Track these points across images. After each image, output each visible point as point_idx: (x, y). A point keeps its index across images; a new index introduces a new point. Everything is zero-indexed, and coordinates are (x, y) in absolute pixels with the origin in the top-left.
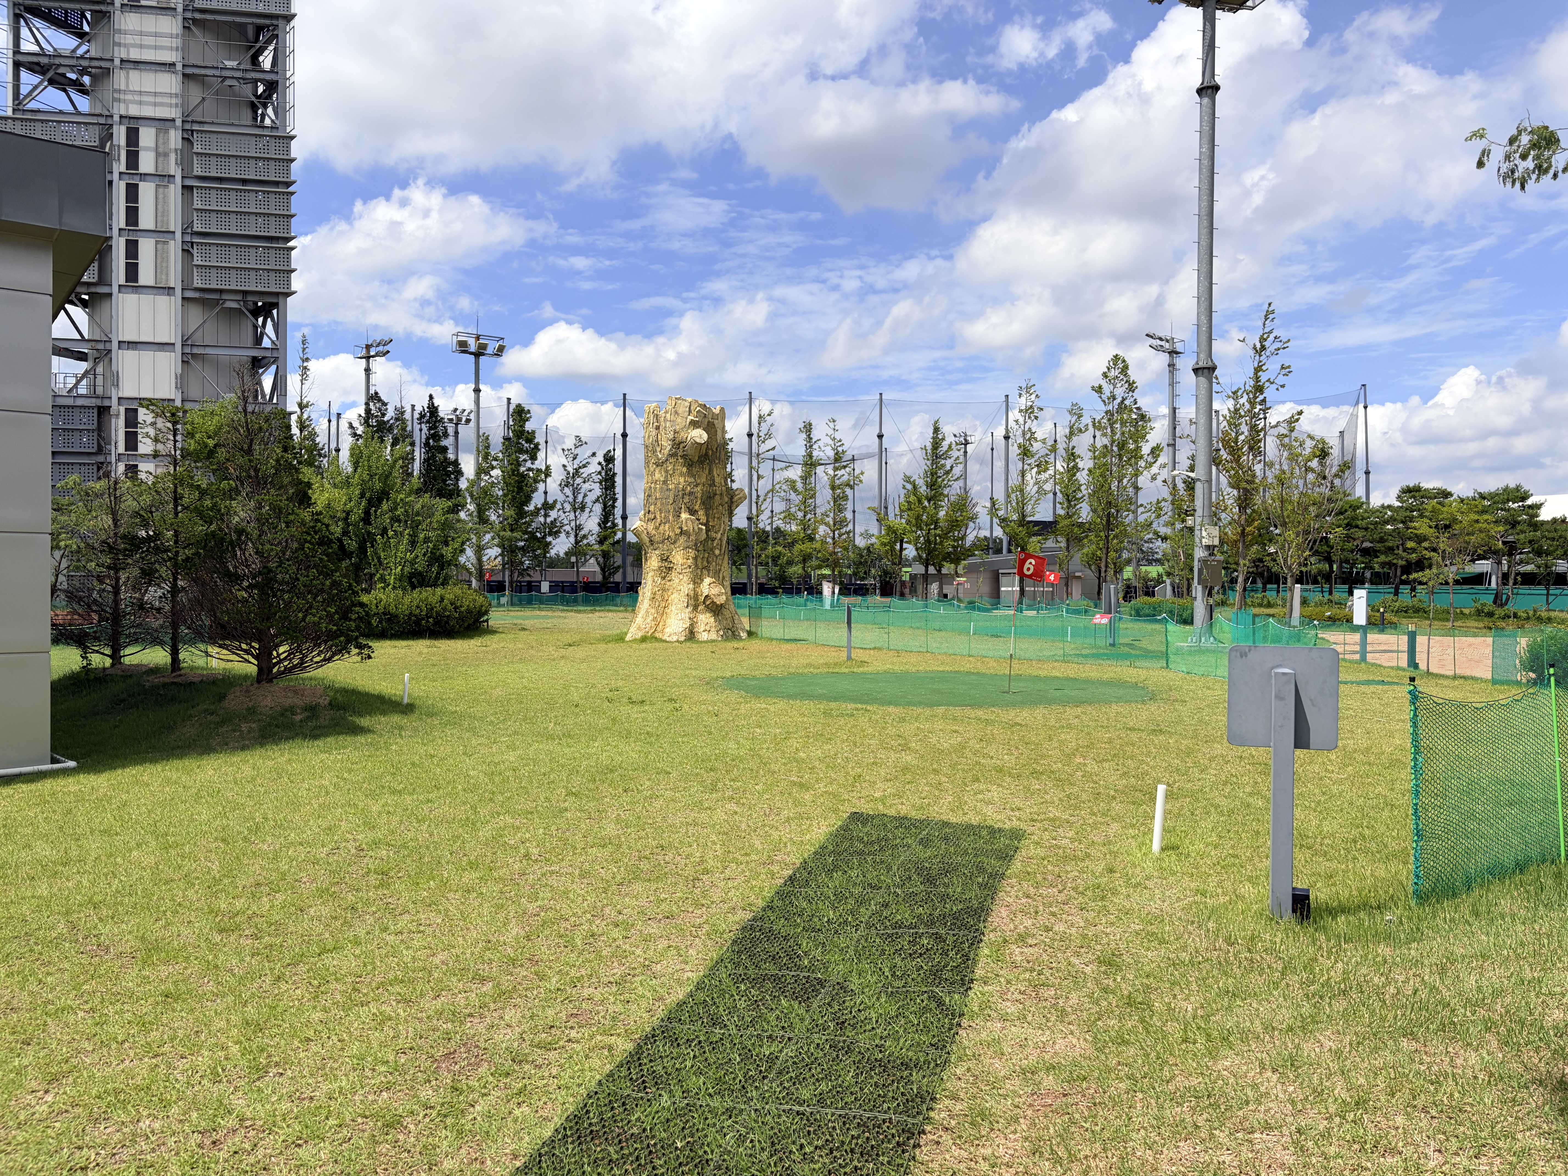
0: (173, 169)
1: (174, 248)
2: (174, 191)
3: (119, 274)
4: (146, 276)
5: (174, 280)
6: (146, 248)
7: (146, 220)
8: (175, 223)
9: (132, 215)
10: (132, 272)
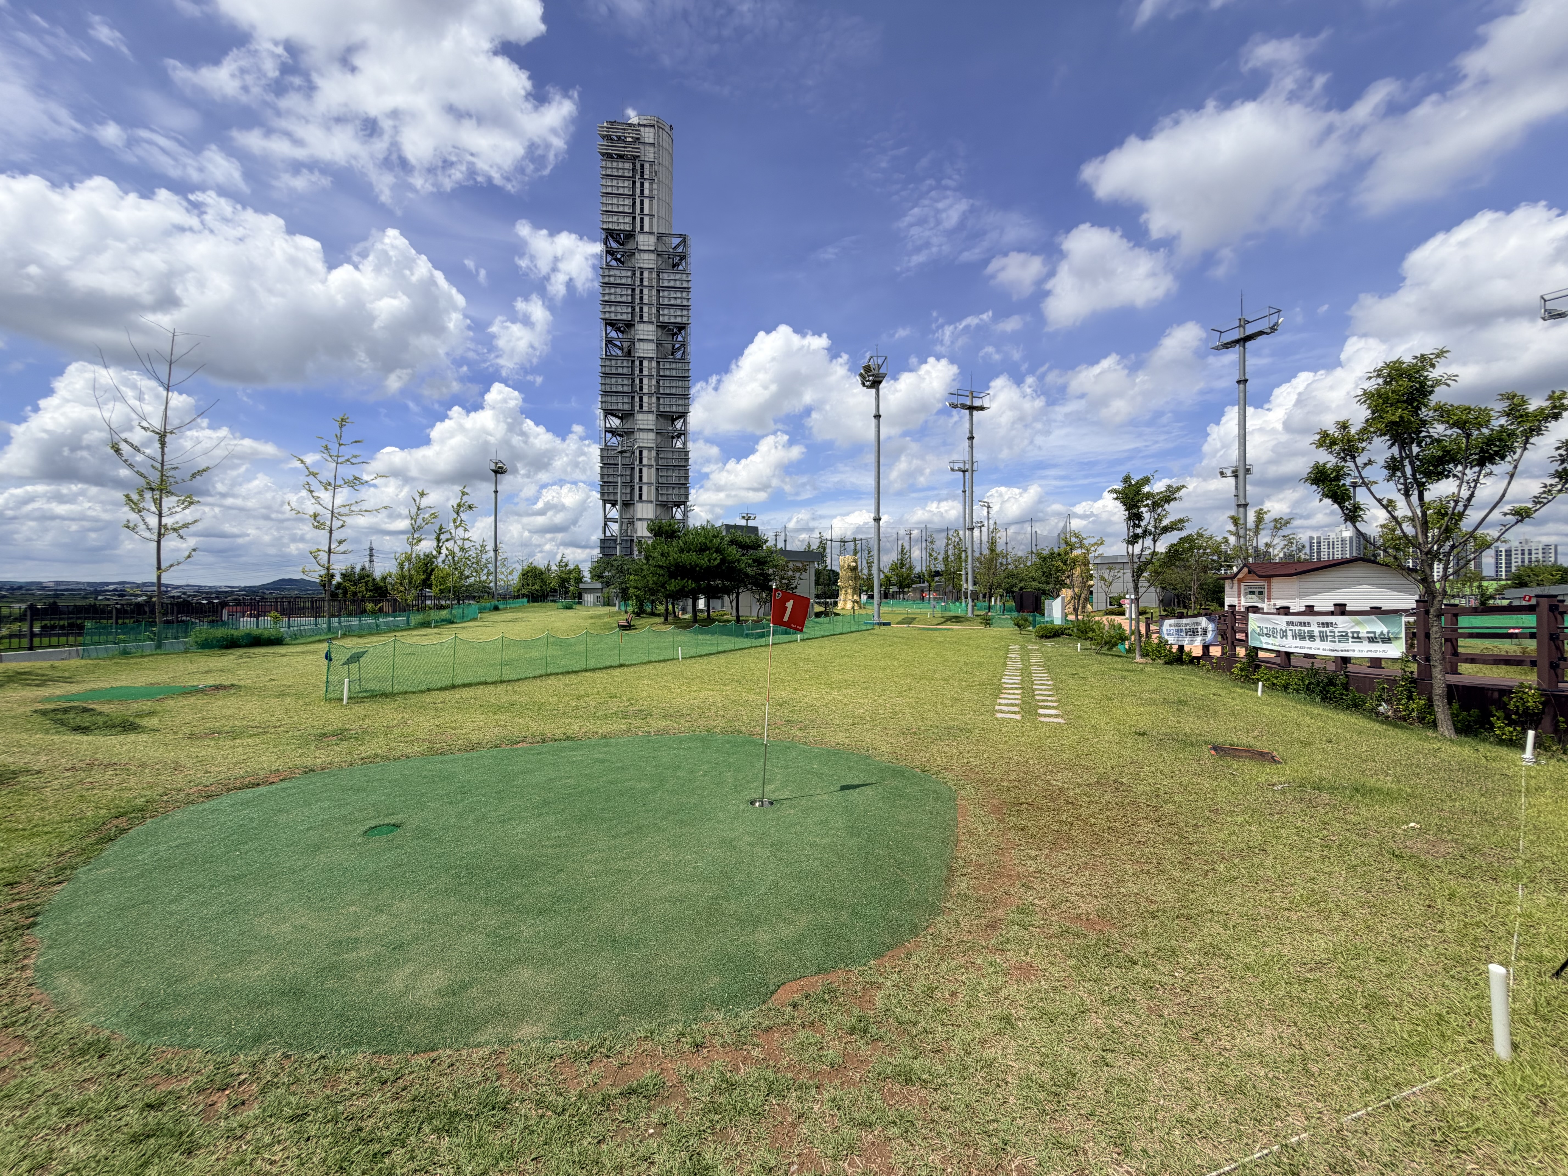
0: (654, 463)
1: (653, 488)
2: (653, 470)
3: (637, 498)
4: (645, 498)
5: (653, 498)
6: (645, 488)
7: (645, 480)
8: (653, 480)
9: (641, 478)
10: (641, 496)
